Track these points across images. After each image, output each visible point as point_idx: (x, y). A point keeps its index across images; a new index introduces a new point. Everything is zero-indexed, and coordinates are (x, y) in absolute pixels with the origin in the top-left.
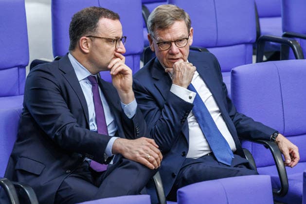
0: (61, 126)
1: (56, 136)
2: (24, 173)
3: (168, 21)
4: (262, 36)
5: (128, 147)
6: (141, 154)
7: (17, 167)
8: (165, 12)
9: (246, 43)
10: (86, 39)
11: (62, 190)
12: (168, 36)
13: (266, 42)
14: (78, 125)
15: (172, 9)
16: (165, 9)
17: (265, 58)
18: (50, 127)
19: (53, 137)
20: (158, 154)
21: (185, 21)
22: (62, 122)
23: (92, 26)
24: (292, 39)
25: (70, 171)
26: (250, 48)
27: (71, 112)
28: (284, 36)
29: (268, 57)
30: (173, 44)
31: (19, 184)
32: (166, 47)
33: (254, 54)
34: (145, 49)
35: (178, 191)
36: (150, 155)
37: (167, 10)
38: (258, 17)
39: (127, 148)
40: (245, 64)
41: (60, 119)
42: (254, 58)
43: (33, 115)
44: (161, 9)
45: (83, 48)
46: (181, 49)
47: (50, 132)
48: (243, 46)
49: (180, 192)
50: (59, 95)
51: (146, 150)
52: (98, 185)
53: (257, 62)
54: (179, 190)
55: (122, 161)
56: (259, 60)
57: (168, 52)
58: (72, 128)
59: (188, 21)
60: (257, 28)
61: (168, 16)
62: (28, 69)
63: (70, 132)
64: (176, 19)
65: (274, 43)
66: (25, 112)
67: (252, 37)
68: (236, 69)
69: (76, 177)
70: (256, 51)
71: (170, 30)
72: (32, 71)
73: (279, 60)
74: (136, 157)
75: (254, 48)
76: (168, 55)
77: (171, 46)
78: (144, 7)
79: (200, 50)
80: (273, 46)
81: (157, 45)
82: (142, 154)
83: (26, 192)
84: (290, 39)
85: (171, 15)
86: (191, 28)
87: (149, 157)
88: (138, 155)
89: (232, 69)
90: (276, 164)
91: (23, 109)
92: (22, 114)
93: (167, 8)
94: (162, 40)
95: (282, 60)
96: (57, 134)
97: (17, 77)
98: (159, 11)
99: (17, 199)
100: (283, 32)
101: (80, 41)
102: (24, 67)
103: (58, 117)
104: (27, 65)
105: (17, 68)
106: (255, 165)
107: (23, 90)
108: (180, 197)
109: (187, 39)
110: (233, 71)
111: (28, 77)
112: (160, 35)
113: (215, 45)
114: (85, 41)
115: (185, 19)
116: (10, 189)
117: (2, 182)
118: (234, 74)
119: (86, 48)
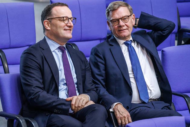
4: (181, 28)
13: (184, 32)
17: (183, 42)
29: (185, 42)
30: (120, 20)
31: (28, 119)
32: (116, 23)
33: (176, 40)
34: (108, 35)
38: (179, 16)
40: (170, 46)
42: (176, 42)
45: (46, 27)
53: (178, 45)
56: (179, 44)
57: (118, 26)
60: (178, 24)
65: (189, 33)
68: (165, 49)
70: (177, 38)
75: (176, 36)
77: (119, 22)
80: (188, 35)
83: (33, 125)
86: (134, 14)
89: (162, 49)
90: (189, 109)
106: (175, 109)
109: (129, 16)
110: (162, 50)
116: (22, 122)
117: (18, 117)
118: (164, 53)
119: (48, 27)
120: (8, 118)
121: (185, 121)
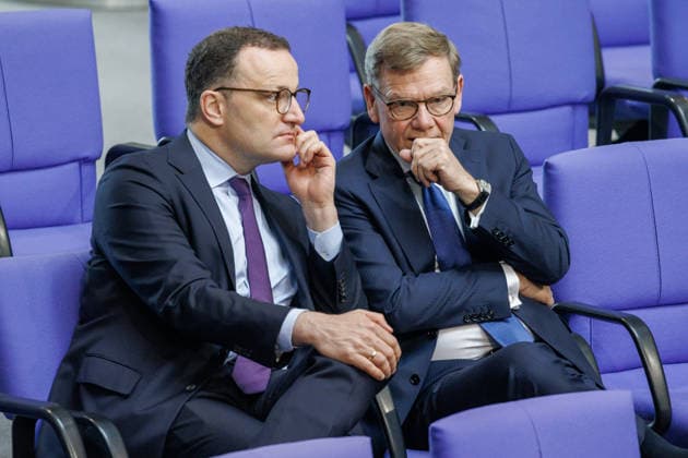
0: (178, 285)
1: (167, 307)
2: (97, 391)
3: (413, 57)
4: (607, 86)
5: (328, 331)
6: (356, 346)
7: (81, 378)
8: (406, 37)
9: (574, 104)
10: (213, 96)
11: (180, 427)
12: (412, 90)
13: (618, 101)
14: (215, 284)
15: (422, 31)
16: (405, 32)
17: (614, 136)
18: (154, 288)
19: (161, 310)
20: (393, 347)
21: (449, 58)
22: (182, 277)
23: (224, 64)
24: (674, 93)
25: (194, 387)
26: (583, 113)
27: (197, 255)
28: (657, 86)
29: (622, 133)
30: (423, 107)
31: (86, 417)
32: (406, 112)
33: (592, 126)
34: (355, 118)
35: (430, 428)
36: (377, 349)
37: (411, 32)
38: (600, 45)
39: (327, 334)
40: (573, 149)
41: (175, 271)
42: (592, 135)
43: (113, 264)
44: (396, 30)
45: (210, 116)
46: (437, 118)
47: (154, 299)
48: (567, 110)
49: (435, 430)
50: (171, 220)
51: (367, 339)
52: (262, 417)
53: (599, 143)
54: (433, 425)
55: (314, 361)
56: (603, 140)
57: (411, 123)
58: (202, 291)
59: (456, 59)
60: (597, 71)
61: (413, 44)
62: (100, 165)
63: (197, 298)
64: (429, 52)
65: (635, 103)
66: (97, 258)
67: (587, 91)
68: (554, 160)
69: (209, 398)
70: (595, 122)
71: (416, 75)
72: (108, 168)
73: (646, 139)
74: (346, 355)
75: (591, 114)
76: (409, 129)
77: (417, 110)
78: (350, 28)
79: (474, 119)
80: (633, 108)
81: (387, 108)
82: (361, 346)
83: (101, 435)
84: (670, 92)
85: (422, 43)
86: (460, 76)
87: (374, 353)
88: (350, 349)
89: (546, 160)
90: (645, 365)
91: (91, 252)
92: (90, 263)
93: (410, 29)
94: (398, 97)
95: (653, 139)
96: (171, 303)
97: (77, 184)
98: (394, 34)
99: (81, 449)
100: (655, 77)
101: (202, 101)
102: (91, 161)
103: (171, 267)
104: (99, 158)
105: (76, 165)
107: (90, 211)
108: (435, 439)
109: (453, 97)
110: (547, 163)
111: (101, 182)
112: (393, 85)
113: (506, 109)
114: (213, 100)
115: (448, 53)
116: (66, 427)
117: (49, 411)
118: (551, 172)
119: (215, 114)
120: (14, 416)
121: (635, 405)
